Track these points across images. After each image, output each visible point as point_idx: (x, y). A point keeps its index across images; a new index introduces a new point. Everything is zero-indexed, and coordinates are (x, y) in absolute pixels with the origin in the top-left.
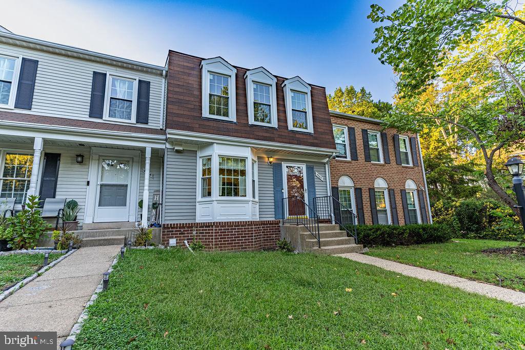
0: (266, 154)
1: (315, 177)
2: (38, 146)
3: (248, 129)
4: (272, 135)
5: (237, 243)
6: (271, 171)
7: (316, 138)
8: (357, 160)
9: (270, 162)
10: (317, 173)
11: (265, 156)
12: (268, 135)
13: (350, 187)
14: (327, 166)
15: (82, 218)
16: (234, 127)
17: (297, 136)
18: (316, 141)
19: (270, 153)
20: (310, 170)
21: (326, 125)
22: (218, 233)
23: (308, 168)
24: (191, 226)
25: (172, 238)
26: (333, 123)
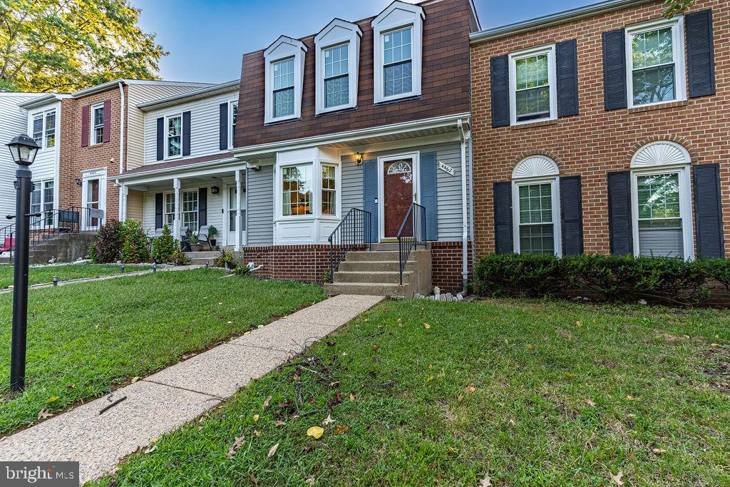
0: (353, 150)
1: (438, 171)
3: (315, 122)
4: (347, 121)
6: (360, 173)
7: (424, 103)
8: (577, 115)
9: (359, 161)
10: (441, 164)
11: (352, 153)
12: (341, 122)
13: (553, 177)
14: (463, 147)
15: (220, 241)
16: (298, 125)
17: (388, 109)
18: (426, 108)
19: (358, 146)
20: (429, 161)
21: (454, 69)
22: (277, 258)
23: (422, 157)
24: (266, 250)
25: (251, 261)
26: (510, 51)
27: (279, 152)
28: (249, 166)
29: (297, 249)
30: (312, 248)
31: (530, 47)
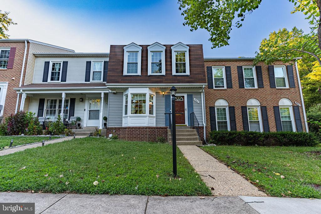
0: (161, 90)
1: (194, 101)
2: (64, 96)
3: (148, 78)
4: (161, 80)
5: (139, 137)
6: (164, 99)
7: (191, 78)
8: (232, 88)
9: (163, 95)
10: (195, 99)
11: (160, 91)
12: (159, 80)
13: (226, 106)
14: (202, 94)
15: (82, 124)
16: (139, 78)
17: (178, 78)
18: (192, 80)
19: (163, 89)
20: (190, 97)
21: (200, 69)
22: (129, 132)
23: (188, 95)
24: (119, 129)
25: (111, 134)
26: (213, 65)
27: (130, 87)
28: (110, 91)
29: (139, 128)
30: (147, 128)
31: (218, 66)
